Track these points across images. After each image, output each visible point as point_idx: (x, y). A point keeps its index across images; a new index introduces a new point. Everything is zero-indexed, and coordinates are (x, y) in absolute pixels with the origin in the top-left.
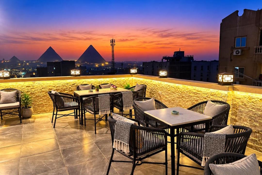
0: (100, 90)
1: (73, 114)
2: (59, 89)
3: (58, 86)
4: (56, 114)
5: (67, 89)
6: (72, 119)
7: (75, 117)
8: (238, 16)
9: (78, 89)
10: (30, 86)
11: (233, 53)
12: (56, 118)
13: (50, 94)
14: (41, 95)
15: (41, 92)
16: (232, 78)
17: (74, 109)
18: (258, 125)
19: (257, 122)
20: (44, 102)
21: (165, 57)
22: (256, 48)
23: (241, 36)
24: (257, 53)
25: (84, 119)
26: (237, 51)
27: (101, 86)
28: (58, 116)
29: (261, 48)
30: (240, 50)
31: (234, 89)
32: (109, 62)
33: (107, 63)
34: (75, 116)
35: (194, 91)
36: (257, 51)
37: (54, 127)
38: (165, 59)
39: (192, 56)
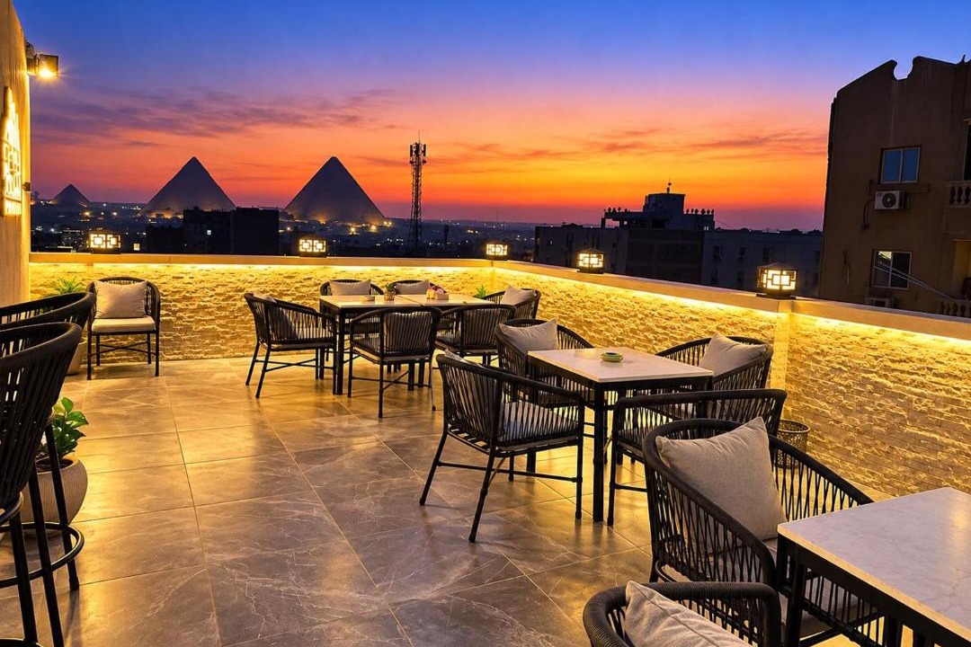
0: (396, 297)
1: (314, 363)
3: (263, 281)
4: (266, 362)
5: (289, 293)
6: (310, 372)
7: (317, 371)
8: (895, 79)
9: (327, 290)
10: (184, 276)
11: (874, 200)
12: (265, 370)
13: (251, 300)
14: (211, 304)
17: (317, 348)
21: (611, 211)
22: (953, 189)
23: (903, 147)
24: (956, 205)
25: (346, 376)
26: (886, 196)
27: (398, 288)
28: (269, 366)
29: (968, 187)
30: (898, 192)
32: (397, 221)
33: (388, 224)
34: (316, 366)
36: (956, 198)
38: (614, 220)
39: (709, 211)
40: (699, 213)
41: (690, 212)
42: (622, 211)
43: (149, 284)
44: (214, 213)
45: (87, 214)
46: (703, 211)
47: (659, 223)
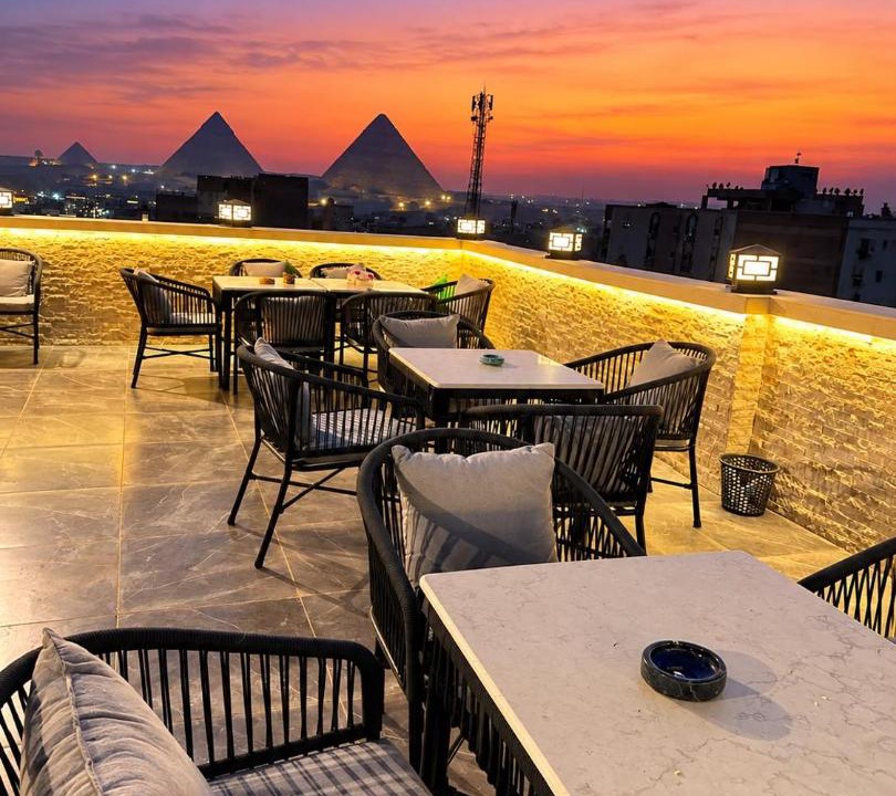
2: (173, 268)
3: (170, 255)
4: (143, 348)
5: (201, 268)
6: (201, 368)
7: (212, 363)
10: (73, 248)
12: (142, 356)
13: (129, 278)
15: (110, 271)
16: (775, 265)
18: (831, 443)
19: (830, 432)
20: (120, 307)
21: (717, 187)
27: (324, 270)
31: (772, 309)
32: (456, 195)
33: (446, 198)
34: (211, 358)
35: (648, 311)
37: (133, 386)
38: (720, 199)
39: (856, 192)
40: (842, 193)
41: (828, 193)
42: (732, 187)
44: (231, 179)
45: (95, 177)
46: (847, 192)
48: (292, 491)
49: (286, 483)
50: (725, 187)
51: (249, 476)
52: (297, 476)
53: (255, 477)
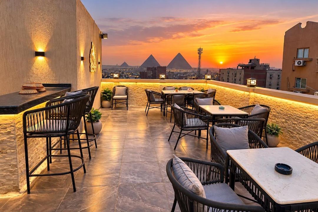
0: (179, 91)
1: (160, 107)
4: (149, 107)
6: (159, 111)
7: (161, 110)
8: (301, 28)
9: (164, 89)
11: (295, 63)
12: (149, 109)
13: (146, 91)
16: (255, 82)
17: (161, 103)
23: (304, 48)
25: (166, 111)
26: (299, 62)
30: (302, 61)
37: (147, 115)
38: (240, 67)
39: (268, 64)
42: (243, 64)
43: (127, 87)
46: (266, 64)
47: (253, 68)
48: (182, 135)
49: (181, 133)
50: (240, 64)
51: (173, 131)
52: (183, 132)
53: (174, 132)
